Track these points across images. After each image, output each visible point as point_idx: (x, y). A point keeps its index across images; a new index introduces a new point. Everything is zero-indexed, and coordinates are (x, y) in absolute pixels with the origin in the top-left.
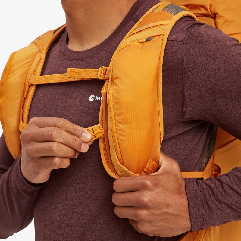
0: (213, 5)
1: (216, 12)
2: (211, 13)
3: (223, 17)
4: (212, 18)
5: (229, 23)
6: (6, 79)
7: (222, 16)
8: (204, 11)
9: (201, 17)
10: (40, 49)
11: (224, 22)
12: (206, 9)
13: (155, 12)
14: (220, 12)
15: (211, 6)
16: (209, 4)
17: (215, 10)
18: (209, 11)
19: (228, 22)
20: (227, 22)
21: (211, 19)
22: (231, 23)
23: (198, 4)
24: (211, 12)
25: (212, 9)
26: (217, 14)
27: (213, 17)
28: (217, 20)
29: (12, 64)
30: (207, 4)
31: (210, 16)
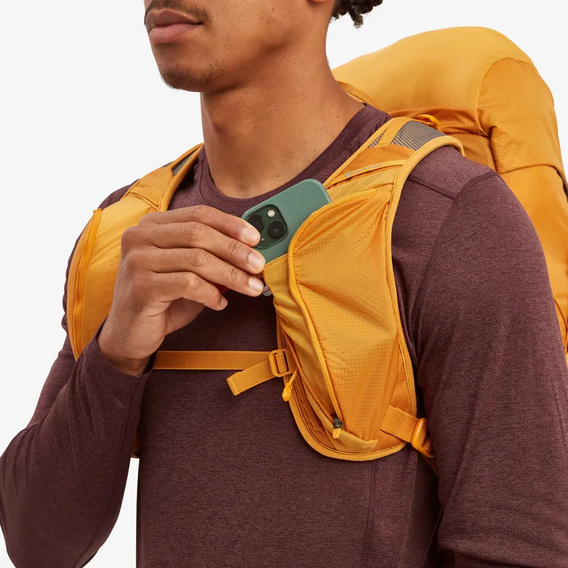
0: (485, 111)
1: (492, 125)
2: (482, 127)
3: (506, 134)
4: (484, 136)
5: (516, 146)
6: (88, 264)
7: (503, 133)
8: (468, 124)
9: (461, 135)
10: (151, 204)
11: (508, 144)
12: (472, 119)
13: (378, 146)
14: (500, 125)
15: (481, 112)
16: (478, 110)
17: (489, 120)
18: (478, 124)
19: (515, 144)
20: (513, 143)
21: (481, 138)
22: (520, 145)
23: (455, 109)
24: (481, 124)
25: (484, 119)
26: (495, 129)
27: (486, 134)
28: (495, 140)
29: (98, 235)
30: (473, 109)
31: (479, 133)
